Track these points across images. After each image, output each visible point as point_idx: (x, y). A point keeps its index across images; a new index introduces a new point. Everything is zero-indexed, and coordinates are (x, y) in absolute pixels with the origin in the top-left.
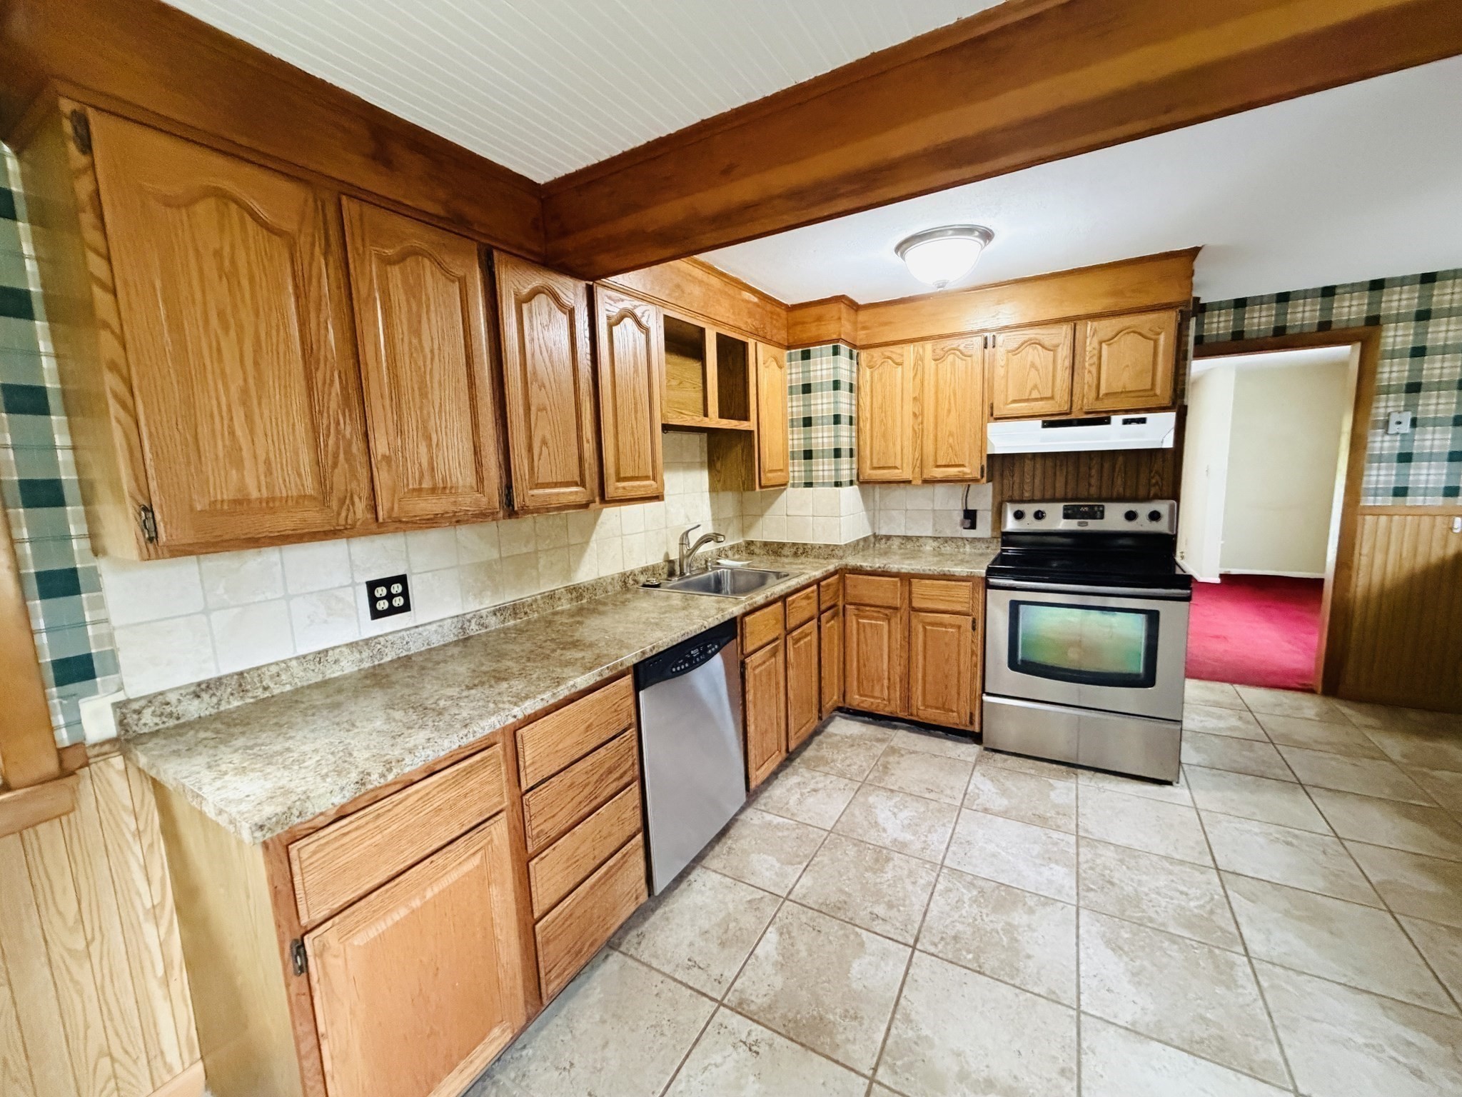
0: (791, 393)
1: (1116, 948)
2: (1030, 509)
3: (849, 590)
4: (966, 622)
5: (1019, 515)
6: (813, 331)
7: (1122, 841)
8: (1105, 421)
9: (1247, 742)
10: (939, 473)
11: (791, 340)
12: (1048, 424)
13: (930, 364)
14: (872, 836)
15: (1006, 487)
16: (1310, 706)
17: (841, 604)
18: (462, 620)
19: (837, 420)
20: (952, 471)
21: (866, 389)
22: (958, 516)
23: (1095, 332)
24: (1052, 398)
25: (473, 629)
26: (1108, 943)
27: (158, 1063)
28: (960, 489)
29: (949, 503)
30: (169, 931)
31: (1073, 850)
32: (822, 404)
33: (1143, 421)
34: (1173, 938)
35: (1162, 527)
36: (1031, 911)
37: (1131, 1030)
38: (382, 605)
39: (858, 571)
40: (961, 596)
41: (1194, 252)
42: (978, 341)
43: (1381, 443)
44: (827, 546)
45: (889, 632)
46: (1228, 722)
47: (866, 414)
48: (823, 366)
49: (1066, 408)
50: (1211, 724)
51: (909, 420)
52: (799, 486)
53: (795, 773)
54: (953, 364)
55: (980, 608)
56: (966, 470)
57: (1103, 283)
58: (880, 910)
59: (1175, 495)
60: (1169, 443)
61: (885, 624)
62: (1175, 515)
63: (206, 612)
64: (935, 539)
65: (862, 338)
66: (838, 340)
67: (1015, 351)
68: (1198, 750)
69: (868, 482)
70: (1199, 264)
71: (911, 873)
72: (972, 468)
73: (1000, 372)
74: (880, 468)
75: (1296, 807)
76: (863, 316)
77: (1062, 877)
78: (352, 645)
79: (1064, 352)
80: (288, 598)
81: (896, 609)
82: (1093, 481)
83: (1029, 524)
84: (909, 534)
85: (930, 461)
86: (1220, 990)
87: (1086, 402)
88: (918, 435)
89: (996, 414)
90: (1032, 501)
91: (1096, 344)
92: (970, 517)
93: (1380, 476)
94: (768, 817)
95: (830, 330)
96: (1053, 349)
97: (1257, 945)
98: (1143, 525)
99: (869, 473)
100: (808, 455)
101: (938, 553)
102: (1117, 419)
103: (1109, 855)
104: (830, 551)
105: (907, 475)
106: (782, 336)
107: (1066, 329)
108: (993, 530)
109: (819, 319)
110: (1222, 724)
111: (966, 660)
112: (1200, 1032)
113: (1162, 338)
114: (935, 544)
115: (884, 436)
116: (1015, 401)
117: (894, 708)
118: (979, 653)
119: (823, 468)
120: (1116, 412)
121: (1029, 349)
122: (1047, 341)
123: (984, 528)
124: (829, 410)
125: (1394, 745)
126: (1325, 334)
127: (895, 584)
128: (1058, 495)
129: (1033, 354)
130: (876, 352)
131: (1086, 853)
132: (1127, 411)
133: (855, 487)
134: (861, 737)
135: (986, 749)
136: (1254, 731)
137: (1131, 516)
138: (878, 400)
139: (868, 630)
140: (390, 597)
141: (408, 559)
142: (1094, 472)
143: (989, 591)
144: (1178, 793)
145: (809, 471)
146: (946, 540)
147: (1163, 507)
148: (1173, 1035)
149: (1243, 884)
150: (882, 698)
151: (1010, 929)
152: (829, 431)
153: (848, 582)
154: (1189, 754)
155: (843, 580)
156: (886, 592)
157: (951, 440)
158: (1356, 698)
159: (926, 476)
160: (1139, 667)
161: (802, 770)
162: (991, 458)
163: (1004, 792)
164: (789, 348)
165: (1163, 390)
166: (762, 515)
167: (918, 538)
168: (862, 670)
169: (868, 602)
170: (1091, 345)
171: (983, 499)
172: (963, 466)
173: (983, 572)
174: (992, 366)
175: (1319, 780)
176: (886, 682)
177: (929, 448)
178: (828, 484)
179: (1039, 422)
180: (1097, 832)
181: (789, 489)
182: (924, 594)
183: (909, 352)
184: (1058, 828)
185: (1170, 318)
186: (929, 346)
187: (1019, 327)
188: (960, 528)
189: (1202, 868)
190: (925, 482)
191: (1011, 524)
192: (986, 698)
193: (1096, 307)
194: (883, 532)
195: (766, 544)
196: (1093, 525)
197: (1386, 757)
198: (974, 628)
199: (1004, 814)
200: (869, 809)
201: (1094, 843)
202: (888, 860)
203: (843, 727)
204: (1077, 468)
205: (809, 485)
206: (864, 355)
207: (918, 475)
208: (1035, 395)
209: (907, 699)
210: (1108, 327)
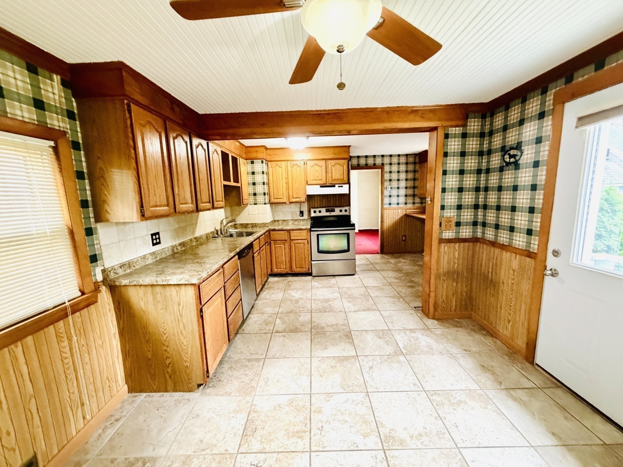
0: (248, 174)
1: (350, 302)
2: (317, 210)
3: (272, 236)
4: (306, 242)
5: (315, 212)
6: (254, 155)
7: (347, 286)
8: (334, 186)
9: (367, 265)
10: (294, 200)
11: (247, 157)
12: (321, 187)
13: (289, 168)
14: (293, 298)
15: (311, 204)
16: (378, 256)
17: (269, 241)
18: (173, 247)
19: (264, 183)
20: (298, 200)
21: (270, 174)
22: (299, 213)
23: (330, 163)
24: (322, 180)
25: (175, 250)
26: (348, 302)
27: (117, 384)
28: (298, 205)
29: (296, 209)
30: (118, 343)
31: (338, 290)
32: (259, 178)
33: (342, 186)
34: (359, 298)
35: (347, 213)
36: (332, 301)
37: (355, 311)
38: (155, 242)
39: (274, 230)
40: (304, 234)
41: (350, 146)
42: (303, 163)
43: (386, 193)
44: (263, 223)
45: (285, 248)
46: (364, 262)
47: (271, 182)
48: (258, 167)
49: (325, 182)
50: (361, 263)
51: (285, 185)
52: (252, 204)
53: (265, 291)
54: (296, 169)
55: (309, 238)
56: (301, 199)
57: (332, 151)
58: (301, 309)
59: (349, 205)
60: (348, 193)
61: (283, 245)
62: (350, 209)
63: (119, 242)
64: (292, 220)
65: (269, 158)
66: (263, 159)
67: (312, 166)
68: (359, 268)
69: (273, 203)
70: (351, 149)
71: (305, 302)
72: (303, 199)
73: (309, 172)
74: (276, 199)
75: (377, 274)
76: (268, 151)
77: (337, 295)
78: (150, 254)
79: (324, 167)
80: (135, 238)
81: (286, 240)
82: (332, 202)
83: (318, 214)
84: (284, 219)
85: (291, 196)
86: (367, 303)
87: (329, 182)
88: (288, 188)
89: (308, 183)
90: (318, 208)
91: (331, 166)
92: (302, 213)
93: (386, 200)
94: (263, 301)
95: (261, 155)
96: (321, 167)
97: (372, 295)
98: (343, 213)
99: (273, 200)
100: (255, 194)
101: (293, 224)
102: (337, 186)
103: (345, 289)
104: (264, 225)
105: (285, 201)
106: (244, 156)
107: (324, 161)
108: (308, 216)
109: (257, 151)
110: (363, 262)
111: (306, 252)
112: (365, 308)
113: (345, 166)
114: (292, 222)
115: (277, 188)
116: (313, 180)
117: (288, 270)
118: (310, 250)
119: (260, 199)
120: (337, 184)
121: (315, 166)
122: (320, 164)
123: (306, 216)
124: (261, 180)
125: (392, 261)
126: (374, 166)
127: (286, 233)
128: (324, 206)
129: (317, 168)
130: (273, 163)
131: (341, 290)
132: (339, 184)
133: (269, 205)
134: (279, 280)
135: (313, 276)
136: (369, 262)
137: (341, 211)
138: (275, 177)
139: (278, 248)
140: (156, 239)
141: (159, 227)
142: (332, 200)
143: (312, 232)
144: (356, 276)
145: (255, 200)
146: (296, 220)
147: (347, 208)
148: (361, 310)
149: (369, 288)
150: (283, 269)
151: (329, 305)
152: (261, 187)
153: (271, 234)
154: (357, 269)
155: (269, 233)
156: (283, 236)
157: (297, 191)
158: (386, 253)
159: (290, 201)
160: (346, 248)
161: (266, 290)
162: (307, 195)
163: (320, 284)
164: (246, 159)
165: (346, 179)
166: (239, 214)
167: (287, 220)
168: (277, 261)
169: (277, 239)
170: (330, 166)
171: (305, 208)
172: (300, 198)
173: (309, 227)
174: (306, 169)
175: (381, 269)
176: (284, 263)
177: (291, 193)
178: (262, 204)
179: (319, 186)
180: (342, 286)
181: (249, 206)
182: (294, 235)
183: (283, 164)
184: (334, 287)
185: (346, 161)
186: (289, 163)
187: (313, 160)
188: (299, 216)
189: (362, 287)
190: (291, 203)
191: (313, 215)
192: (312, 262)
193: (330, 157)
194: (276, 219)
195: (241, 224)
196: (333, 214)
197: (391, 263)
198: (308, 243)
199: (322, 287)
200: (289, 294)
201: (341, 288)
202: (298, 301)
203: (271, 279)
204: (328, 199)
205: (255, 204)
206: (269, 163)
207: (288, 201)
208: (318, 179)
209: (291, 267)
210: (333, 162)
